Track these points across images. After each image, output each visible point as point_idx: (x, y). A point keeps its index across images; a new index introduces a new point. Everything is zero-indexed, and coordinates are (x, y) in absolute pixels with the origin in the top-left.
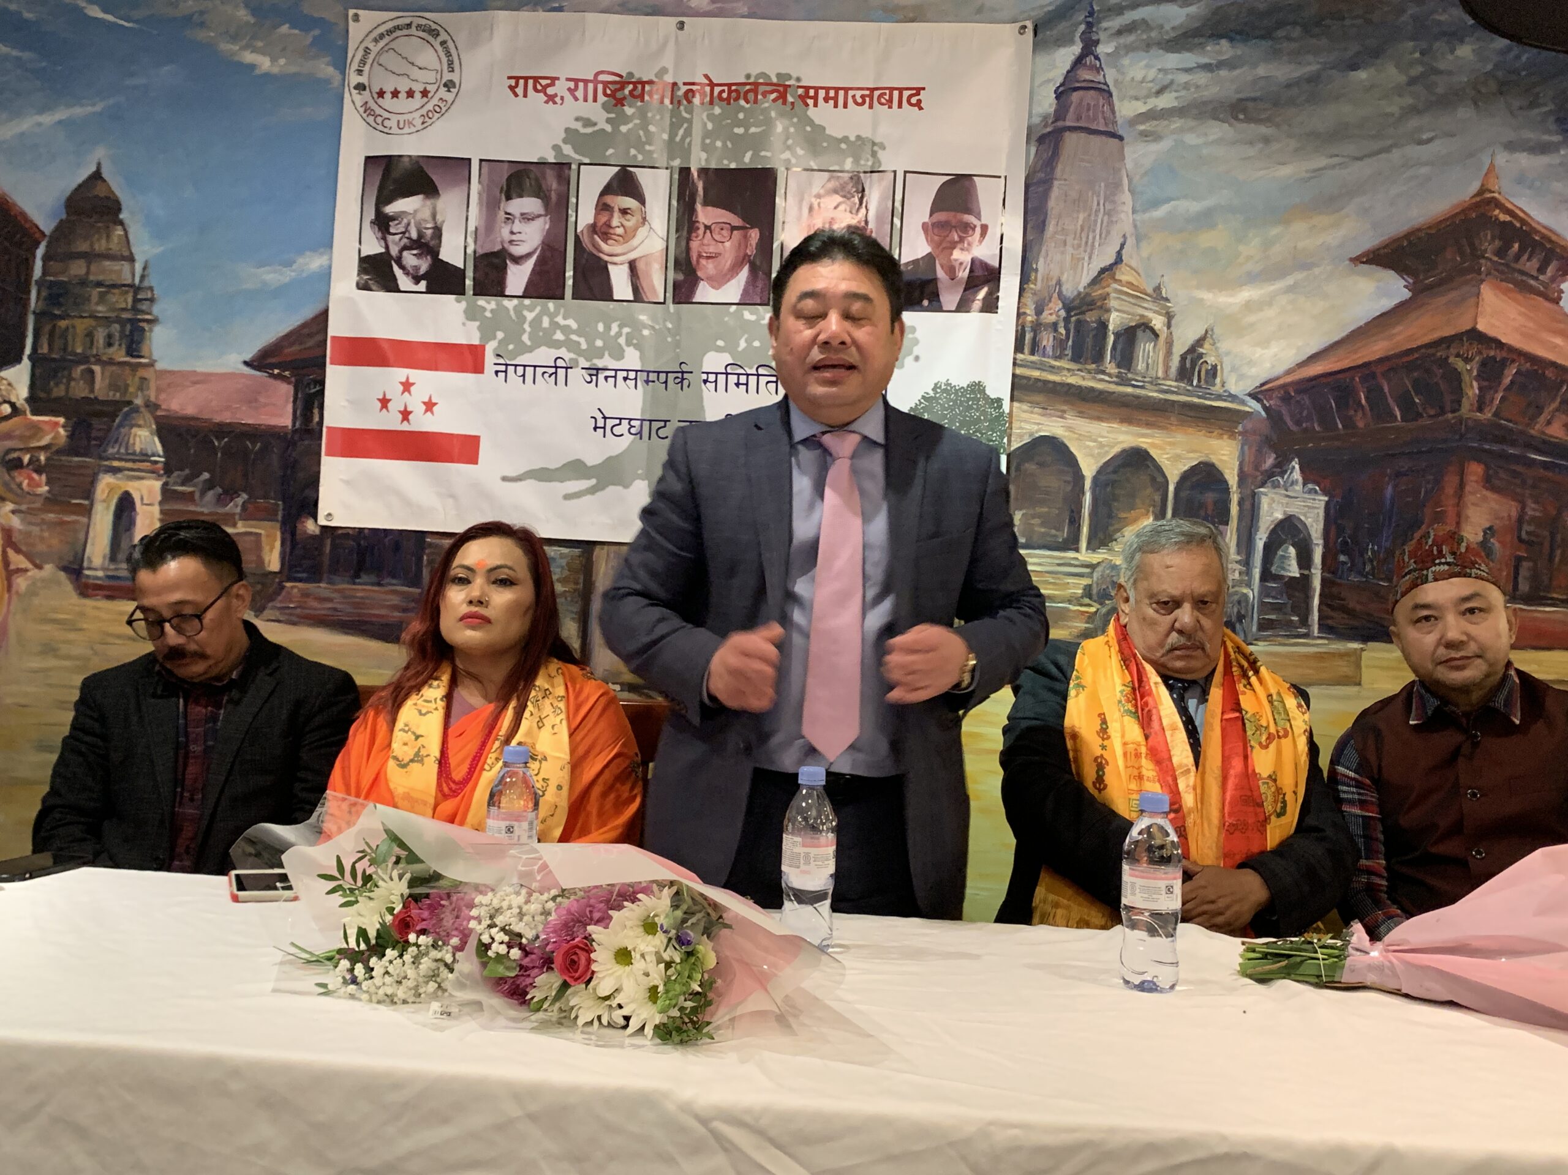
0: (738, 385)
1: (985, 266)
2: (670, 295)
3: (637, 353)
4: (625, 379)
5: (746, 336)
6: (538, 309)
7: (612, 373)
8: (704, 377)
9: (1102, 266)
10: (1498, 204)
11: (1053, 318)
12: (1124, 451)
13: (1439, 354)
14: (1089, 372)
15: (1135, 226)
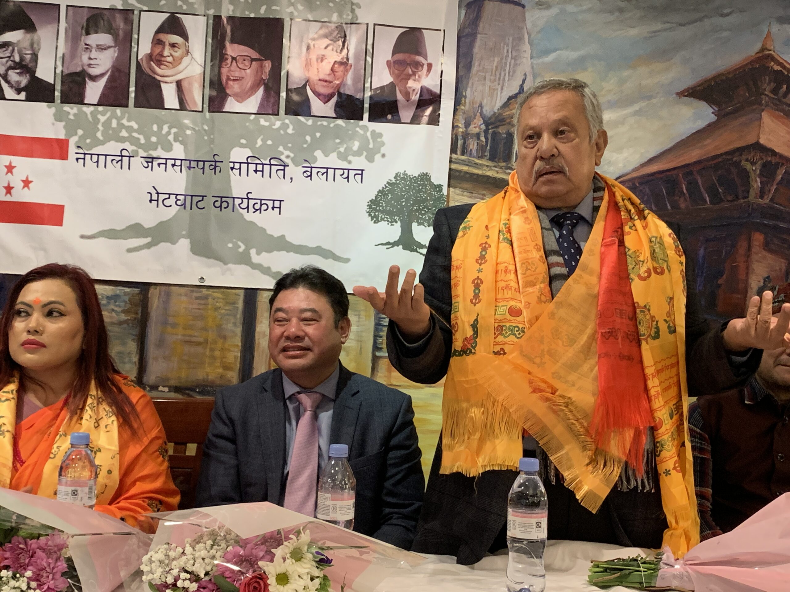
0: (256, 171)
1: (430, 92)
2: (206, 106)
3: (182, 147)
4: (173, 165)
5: (262, 137)
6: (108, 114)
7: (164, 161)
8: (231, 165)
9: (510, 94)
10: (773, 59)
11: (477, 130)
13: (735, 159)
14: (501, 168)
15: (533, 68)
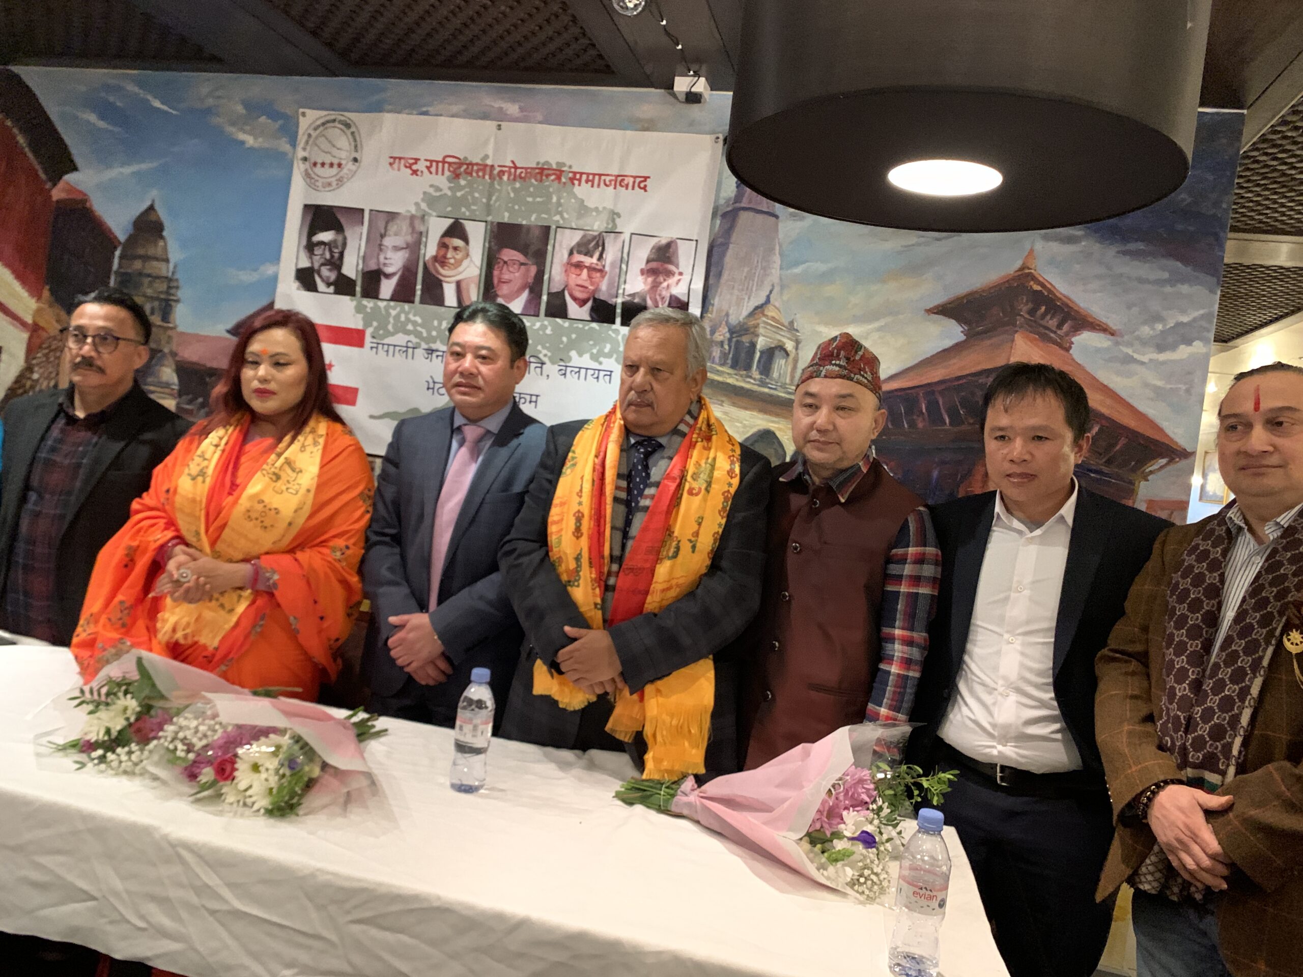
1: (679, 298)
9: (756, 304)
10: (1034, 278)
11: (721, 338)
12: (759, 431)
13: (980, 381)
14: (741, 376)
15: (781, 279)
